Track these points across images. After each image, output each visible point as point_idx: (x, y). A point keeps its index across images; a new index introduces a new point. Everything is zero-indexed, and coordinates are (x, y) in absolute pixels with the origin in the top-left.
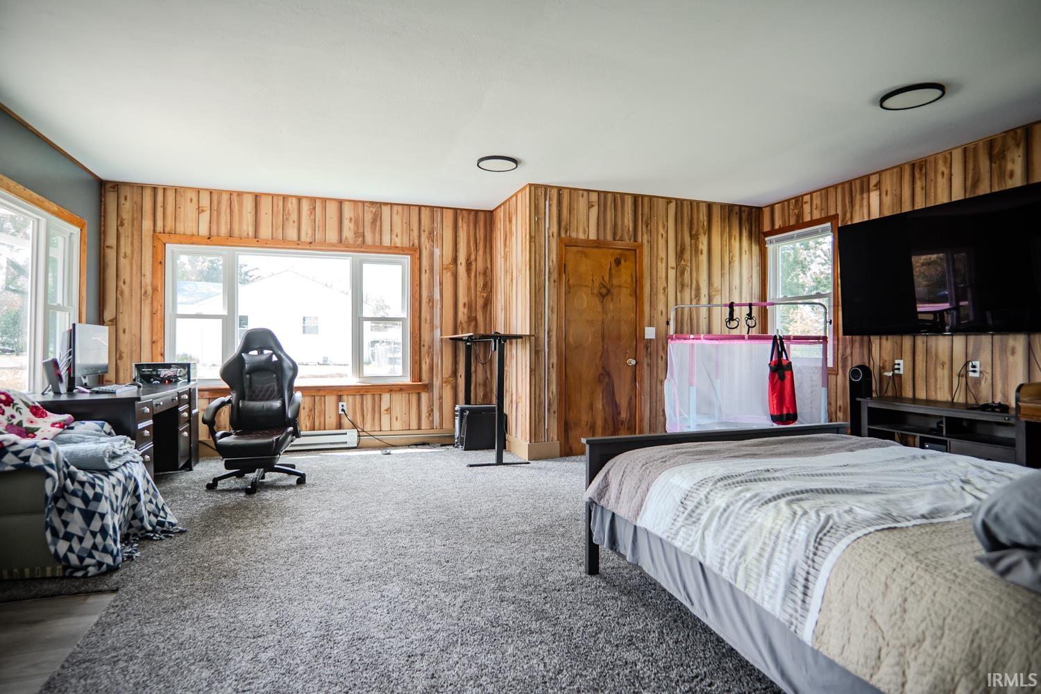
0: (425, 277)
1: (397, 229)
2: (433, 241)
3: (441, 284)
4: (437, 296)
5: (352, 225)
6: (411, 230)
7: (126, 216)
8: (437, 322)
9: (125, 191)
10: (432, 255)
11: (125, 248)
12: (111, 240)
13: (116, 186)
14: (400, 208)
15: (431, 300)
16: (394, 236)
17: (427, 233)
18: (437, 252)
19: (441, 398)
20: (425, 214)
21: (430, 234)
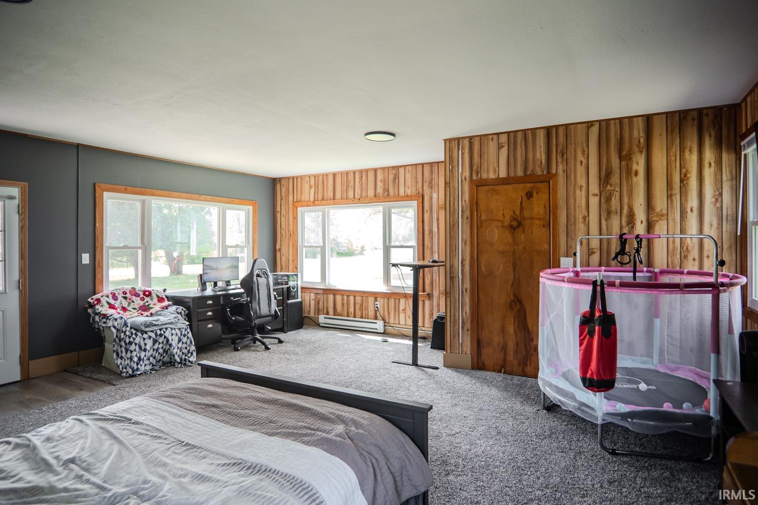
0: (426, 216)
1: (409, 183)
2: (432, 188)
3: (438, 220)
4: (435, 229)
5: (382, 184)
6: (417, 182)
7: (283, 195)
8: (435, 248)
9: (283, 182)
10: (431, 198)
11: (283, 212)
12: (278, 209)
13: (280, 179)
14: (410, 168)
15: (431, 232)
16: (406, 188)
17: (428, 183)
18: (435, 196)
19: (438, 305)
20: (427, 169)
21: (430, 183)
